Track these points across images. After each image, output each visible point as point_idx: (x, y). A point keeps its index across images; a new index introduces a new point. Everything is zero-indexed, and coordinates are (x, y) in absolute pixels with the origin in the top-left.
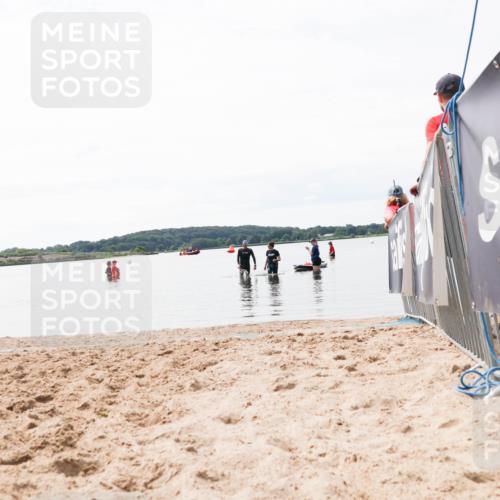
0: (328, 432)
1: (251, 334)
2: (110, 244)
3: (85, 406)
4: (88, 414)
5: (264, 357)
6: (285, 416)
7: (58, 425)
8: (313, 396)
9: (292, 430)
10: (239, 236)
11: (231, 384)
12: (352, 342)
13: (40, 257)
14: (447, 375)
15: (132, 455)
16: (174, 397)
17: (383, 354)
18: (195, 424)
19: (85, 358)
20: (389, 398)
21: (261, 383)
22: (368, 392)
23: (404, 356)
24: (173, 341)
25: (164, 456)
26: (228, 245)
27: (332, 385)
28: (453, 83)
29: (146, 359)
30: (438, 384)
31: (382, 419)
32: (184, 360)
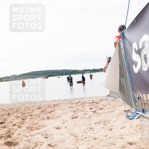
0: (87, 131)
1: (65, 102)
3: (15, 125)
4: (15, 127)
5: (68, 109)
6: (74, 126)
7: (6, 131)
8: (83, 120)
9: (77, 131)
10: (61, 73)
11: (59, 117)
12: (95, 104)
13: (1, 80)
14: (123, 113)
15: (28, 139)
16: (41, 121)
17: (104, 107)
18: (47, 129)
19: (15, 110)
20: (106, 120)
21: (67, 117)
22: (99, 119)
23: (110, 107)
24: (41, 105)
25: (38, 139)
26: (58, 75)
27: (89, 117)
28: (123, 27)
29: (33, 110)
30: (120, 116)
31: (103, 127)
32: (45, 110)
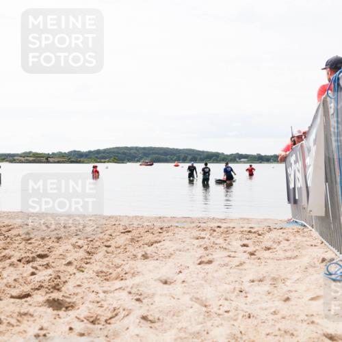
0: (233, 297)
1: (185, 223)
2: (95, 154)
3: (70, 263)
4: (71, 269)
5: (193, 240)
6: (203, 282)
7: (51, 275)
8: (224, 270)
9: (208, 293)
10: (183, 155)
11: (169, 257)
12: (254, 235)
13: (47, 159)
14: (317, 264)
15: (98, 299)
16: (130, 262)
17: (275, 246)
18: (142, 282)
20: (277, 277)
21: (190, 258)
22: (262, 271)
23: (289, 248)
24: (132, 224)
25: (119, 302)
27: (238, 264)
29: (113, 235)
30: (311, 270)
31: (270, 291)
32: (139, 238)
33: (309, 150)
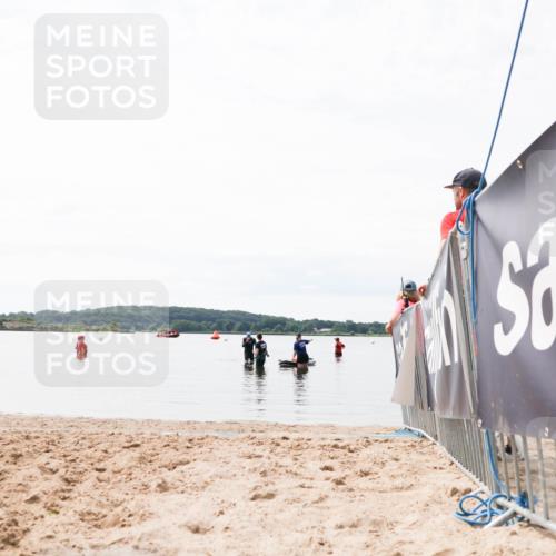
0: (307, 552)
1: (229, 433)
3: (34, 499)
4: (37, 509)
5: (242, 460)
6: (259, 529)
7: (1, 519)
8: (294, 509)
9: (267, 546)
10: (227, 321)
11: (203, 488)
12: (342, 451)
13: (1, 323)
14: (445, 498)
16: (137, 496)
17: (376, 469)
18: (158, 530)
19: (40, 444)
20: (379, 519)
21: (237, 490)
22: (356, 510)
23: (400, 472)
24: (142, 433)
26: (213, 330)
27: (316, 498)
29: (109, 451)
30: (435, 508)
31: (369, 542)
32: (153, 456)
33: (429, 315)
